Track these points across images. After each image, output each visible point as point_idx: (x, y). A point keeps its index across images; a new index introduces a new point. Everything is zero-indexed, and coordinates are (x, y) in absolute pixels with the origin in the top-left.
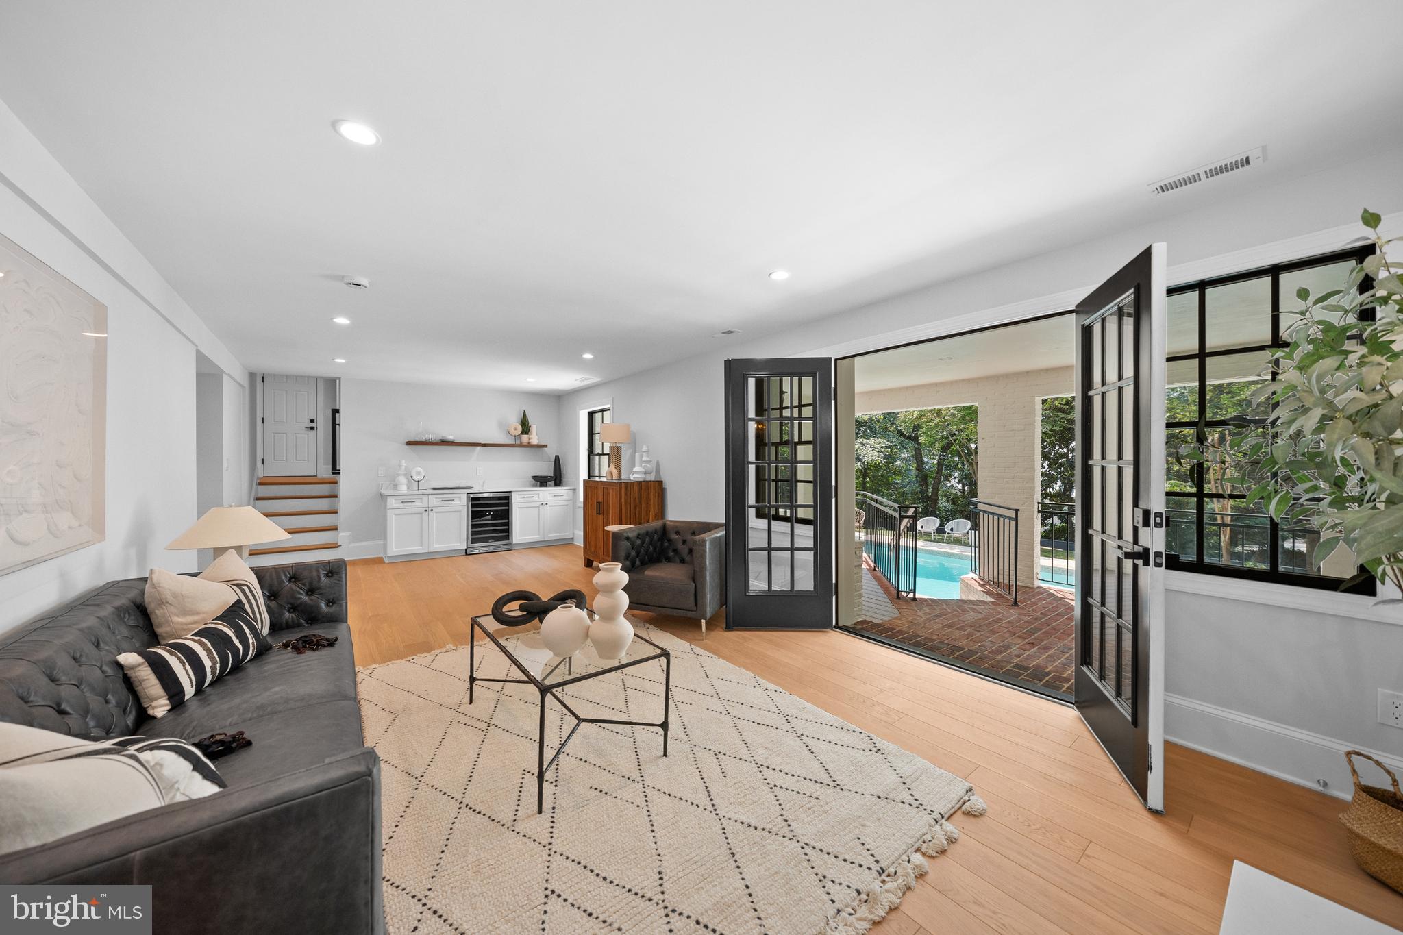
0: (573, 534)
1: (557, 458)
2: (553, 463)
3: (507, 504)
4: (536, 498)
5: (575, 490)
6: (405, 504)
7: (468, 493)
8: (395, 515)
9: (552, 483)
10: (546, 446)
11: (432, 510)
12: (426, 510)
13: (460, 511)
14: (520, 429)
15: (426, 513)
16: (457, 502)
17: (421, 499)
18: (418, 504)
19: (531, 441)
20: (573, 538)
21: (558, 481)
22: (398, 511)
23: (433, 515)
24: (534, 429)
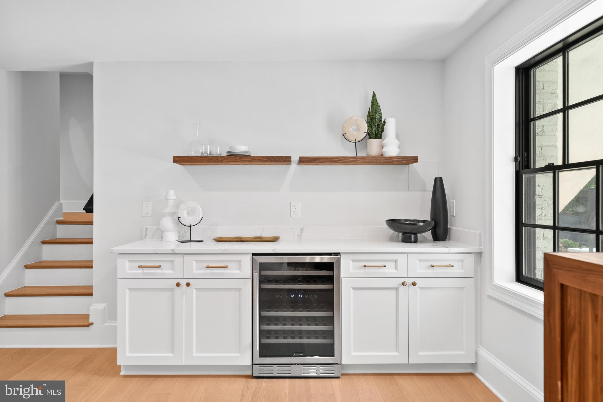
0: (477, 354)
1: (439, 183)
2: (431, 193)
3: (330, 279)
4: (390, 270)
5: (479, 254)
6: (146, 271)
7: (254, 254)
8: (131, 289)
9: (428, 234)
10: (415, 159)
11: (188, 284)
12: (178, 285)
13: (239, 290)
14: (365, 128)
15: (179, 290)
16: (233, 271)
17: (172, 261)
18: (166, 271)
19: (384, 150)
20: (474, 365)
21: (440, 231)
22: (135, 283)
23: (192, 292)
24: (390, 128)
